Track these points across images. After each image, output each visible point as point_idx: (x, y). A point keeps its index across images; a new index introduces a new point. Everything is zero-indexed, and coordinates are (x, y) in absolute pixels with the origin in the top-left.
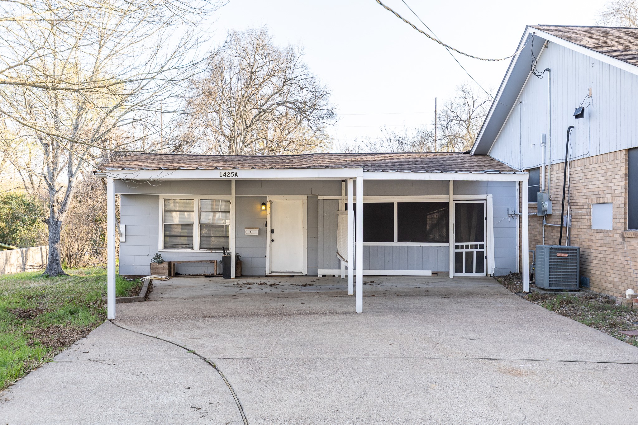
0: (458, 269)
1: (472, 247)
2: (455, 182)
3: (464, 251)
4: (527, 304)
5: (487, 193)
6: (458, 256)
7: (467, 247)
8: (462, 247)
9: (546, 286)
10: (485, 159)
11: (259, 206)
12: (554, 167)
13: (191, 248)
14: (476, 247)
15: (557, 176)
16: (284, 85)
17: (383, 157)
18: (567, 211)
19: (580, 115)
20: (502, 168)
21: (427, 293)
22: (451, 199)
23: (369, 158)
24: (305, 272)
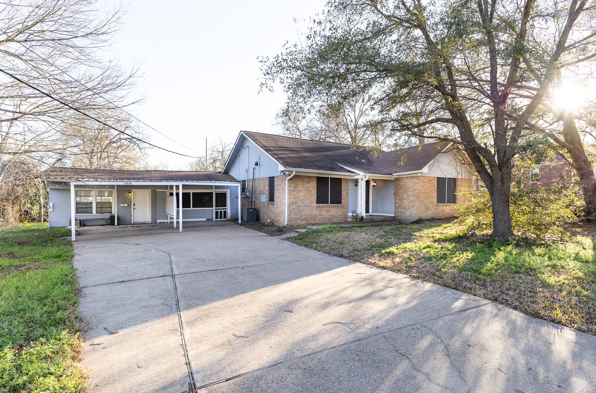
0: (217, 218)
1: (222, 209)
2: (215, 186)
3: (219, 211)
4: (240, 227)
5: (227, 189)
6: (217, 213)
7: (220, 209)
8: (218, 209)
9: (246, 221)
10: (227, 175)
11: (127, 194)
12: (249, 180)
13: (92, 213)
14: (224, 209)
15: (251, 184)
16: (125, 130)
17: (185, 173)
18: (254, 196)
19: (256, 164)
20: (233, 180)
21: (205, 226)
22: (214, 191)
23: (179, 173)
24: (150, 222)
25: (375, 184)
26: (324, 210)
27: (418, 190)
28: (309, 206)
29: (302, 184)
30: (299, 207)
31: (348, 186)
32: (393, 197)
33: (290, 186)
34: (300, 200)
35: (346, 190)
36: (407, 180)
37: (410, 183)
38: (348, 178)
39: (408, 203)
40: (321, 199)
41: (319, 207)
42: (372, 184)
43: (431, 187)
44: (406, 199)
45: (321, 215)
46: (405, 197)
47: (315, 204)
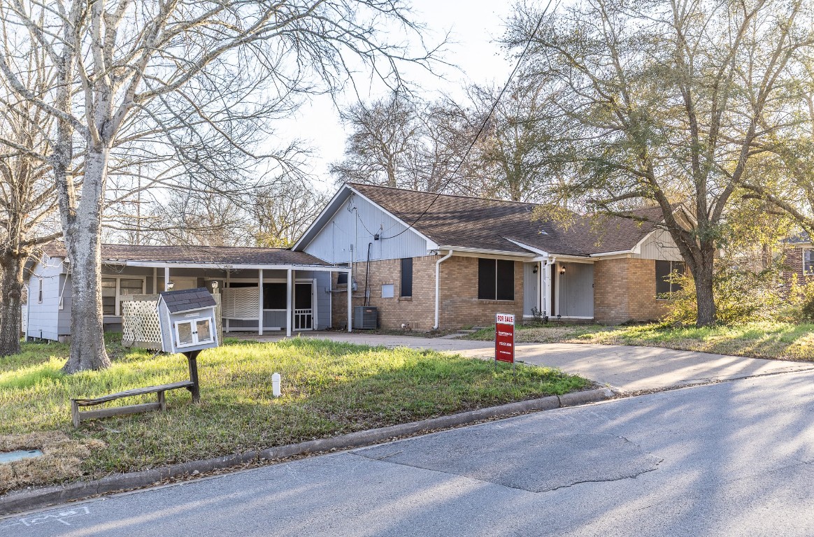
0: (296, 326)
1: (304, 312)
3: (300, 314)
6: (297, 317)
7: (302, 312)
8: (299, 312)
9: (362, 328)
10: (304, 256)
12: (358, 264)
13: (114, 314)
14: (307, 312)
15: (361, 269)
18: (368, 288)
19: (377, 238)
22: (290, 281)
25: (564, 270)
26: (489, 308)
27: (627, 279)
28: (468, 302)
29: (458, 269)
30: (454, 302)
31: (523, 272)
32: (592, 290)
33: (442, 272)
34: (456, 293)
35: (521, 279)
36: (611, 264)
37: (615, 269)
38: (523, 260)
39: (614, 298)
40: (485, 292)
41: (481, 303)
42: (559, 269)
43: (646, 274)
44: (610, 293)
45: (485, 315)
46: (609, 289)
47: (476, 299)
